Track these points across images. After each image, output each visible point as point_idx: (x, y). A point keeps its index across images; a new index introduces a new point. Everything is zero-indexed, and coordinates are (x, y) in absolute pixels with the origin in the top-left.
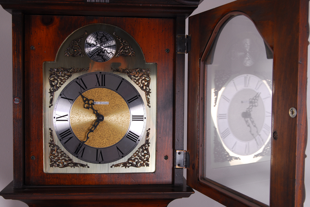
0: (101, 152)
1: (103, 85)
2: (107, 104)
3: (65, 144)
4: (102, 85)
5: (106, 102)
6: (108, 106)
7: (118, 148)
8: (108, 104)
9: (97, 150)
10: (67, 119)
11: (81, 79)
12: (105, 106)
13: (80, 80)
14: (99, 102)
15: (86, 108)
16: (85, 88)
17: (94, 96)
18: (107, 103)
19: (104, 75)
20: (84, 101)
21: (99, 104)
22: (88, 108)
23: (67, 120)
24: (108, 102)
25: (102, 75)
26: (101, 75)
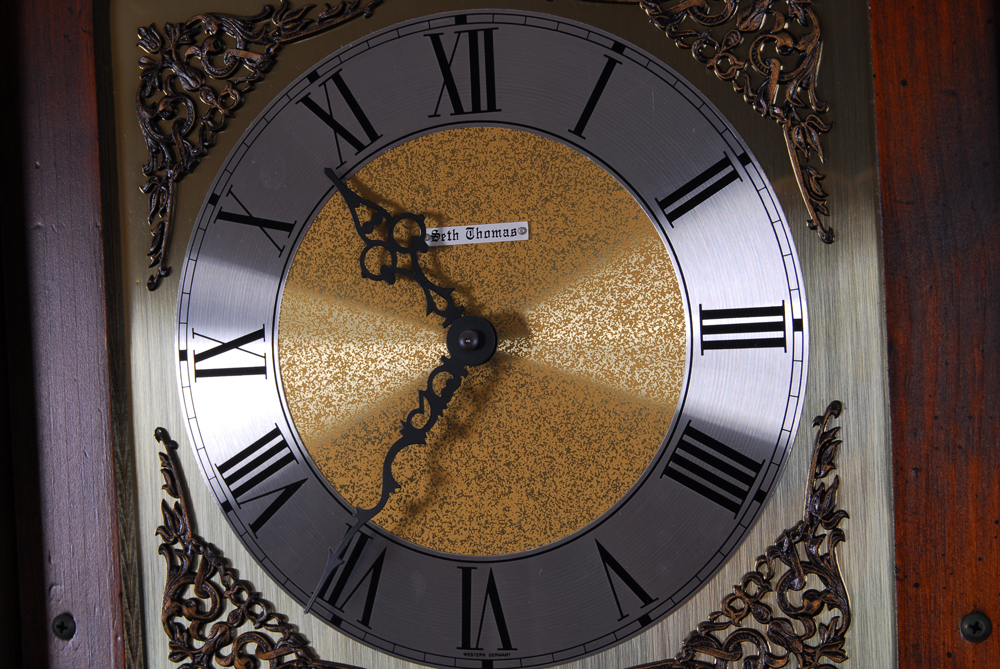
0: (492, 589)
1: (484, 105)
2: (518, 238)
3: (252, 532)
4: (476, 108)
5: (510, 226)
6: (522, 253)
7: (607, 558)
8: (526, 237)
9: (467, 570)
10: (258, 363)
11: (337, 78)
12: (505, 252)
13: (331, 84)
14: (462, 230)
15: (376, 278)
16: (364, 138)
17: (427, 191)
18: (516, 230)
19: (489, 34)
20: (363, 230)
21: (463, 240)
22: (388, 275)
23: (261, 370)
24: (525, 224)
25: (473, 35)
26: (465, 38)
